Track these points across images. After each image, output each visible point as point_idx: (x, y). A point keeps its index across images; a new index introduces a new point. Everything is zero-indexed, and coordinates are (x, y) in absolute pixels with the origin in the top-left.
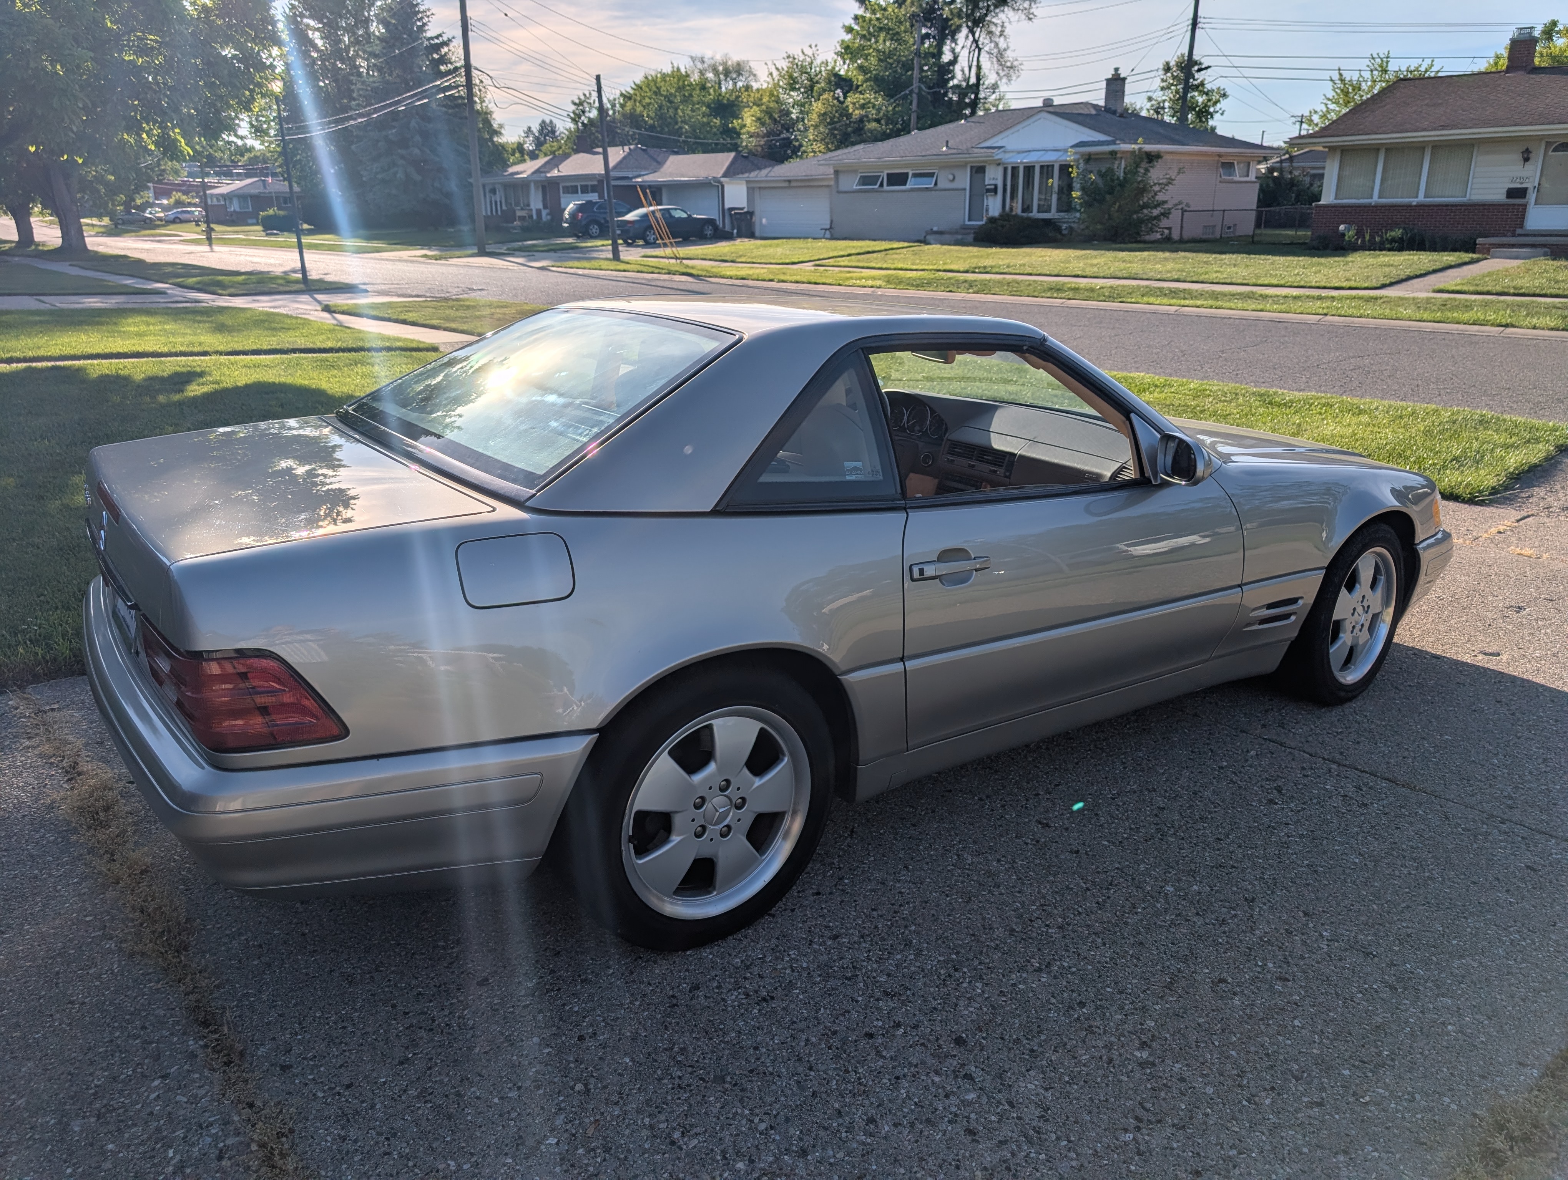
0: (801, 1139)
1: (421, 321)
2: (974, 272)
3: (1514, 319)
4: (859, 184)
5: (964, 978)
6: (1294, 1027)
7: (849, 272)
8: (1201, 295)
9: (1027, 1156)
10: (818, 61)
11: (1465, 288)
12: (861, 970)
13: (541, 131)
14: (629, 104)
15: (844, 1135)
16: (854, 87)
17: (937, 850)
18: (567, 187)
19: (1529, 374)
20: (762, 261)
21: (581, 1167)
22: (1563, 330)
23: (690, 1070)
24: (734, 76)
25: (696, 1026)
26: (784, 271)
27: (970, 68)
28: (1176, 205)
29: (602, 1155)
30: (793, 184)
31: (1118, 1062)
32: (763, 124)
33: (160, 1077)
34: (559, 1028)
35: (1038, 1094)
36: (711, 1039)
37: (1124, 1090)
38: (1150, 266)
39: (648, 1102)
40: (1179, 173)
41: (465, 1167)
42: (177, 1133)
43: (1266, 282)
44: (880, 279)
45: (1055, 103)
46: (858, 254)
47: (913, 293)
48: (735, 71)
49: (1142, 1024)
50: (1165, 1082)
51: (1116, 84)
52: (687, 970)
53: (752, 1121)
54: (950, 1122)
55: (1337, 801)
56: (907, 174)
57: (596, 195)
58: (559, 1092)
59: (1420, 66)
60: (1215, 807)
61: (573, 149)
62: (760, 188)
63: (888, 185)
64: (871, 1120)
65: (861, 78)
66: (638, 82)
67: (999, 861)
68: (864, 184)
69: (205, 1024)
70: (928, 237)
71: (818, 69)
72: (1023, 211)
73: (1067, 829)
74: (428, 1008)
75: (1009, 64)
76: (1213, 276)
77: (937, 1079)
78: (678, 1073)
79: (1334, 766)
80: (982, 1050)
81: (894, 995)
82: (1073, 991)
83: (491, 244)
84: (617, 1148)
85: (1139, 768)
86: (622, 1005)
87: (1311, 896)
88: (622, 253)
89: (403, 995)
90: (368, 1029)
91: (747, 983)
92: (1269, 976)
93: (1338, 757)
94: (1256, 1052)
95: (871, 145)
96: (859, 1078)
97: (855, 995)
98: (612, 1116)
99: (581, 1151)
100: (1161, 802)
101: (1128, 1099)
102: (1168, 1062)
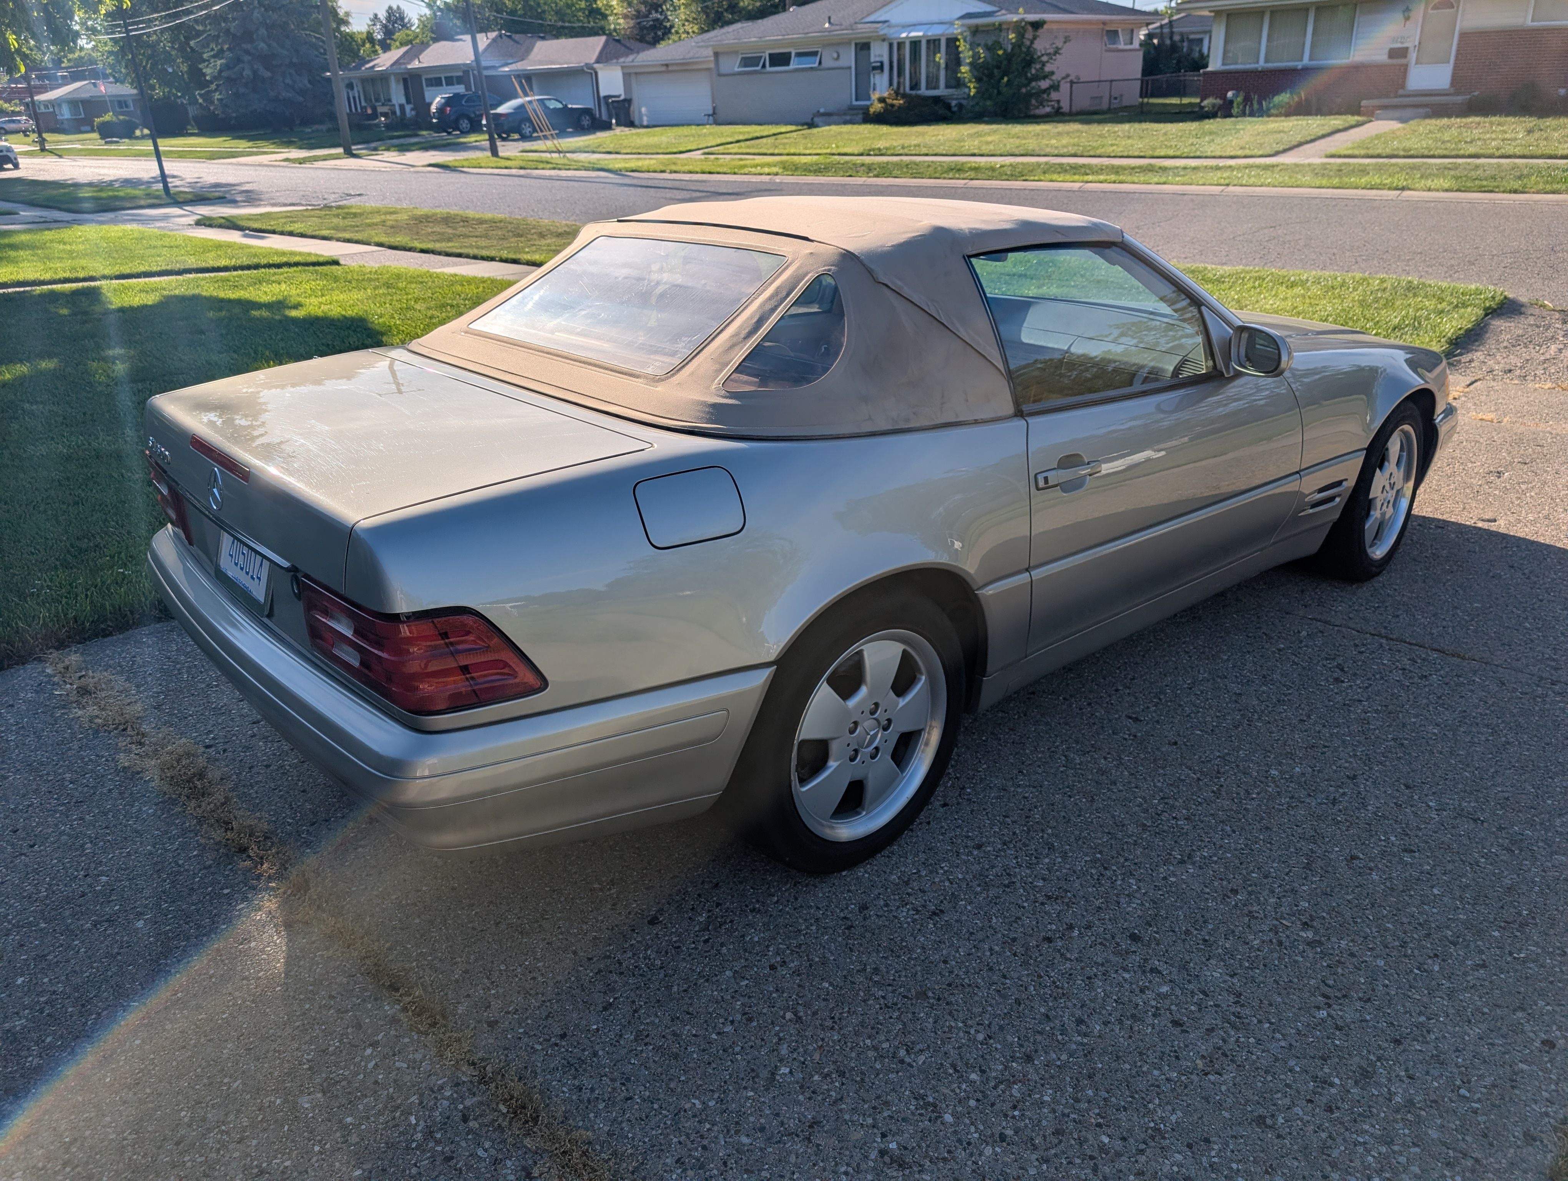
0: (1021, 1046)
1: (309, 233)
2: (869, 155)
3: (1410, 181)
4: (740, 66)
5: (1116, 876)
6: (1435, 896)
7: (741, 160)
8: (1101, 170)
9: (1237, 1041)
11: (1356, 152)
12: (1015, 876)
13: (388, 19)
15: (1060, 1037)
17: (1043, 752)
18: (431, 79)
19: (1436, 237)
20: (649, 151)
21: (823, 1093)
22: (1456, 191)
23: (890, 988)
25: (879, 945)
26: (675, 161)
28: (1064, 77)
29: (839, 1079)
30: (670, 68)
31: (1288, 944)
33: (371, 1045)
34: (747, 960)
35: (1225, 981)
36: (899, 957)
37: (1303, 970)
38: (1045, 142)
39: (862, 1024)
40: (1065, 42)
41: (712, 1103)
42: (412, 1099)
43: (1162, 154)
44: (775, 166)
46: (747, 140)
47: (811, 179)
49: (1296, 906)
50: (1337, 958)
52: (849, 891)
53: (969, 1033)
54: (1154, 1015)
55: (1397, 675)
56: (790, 53)
57: (462, 86)
58: (773, 1023)
60: (1288, 689)
61: (432, 39)
62: (634, 73)
63: (771, 66)
64: (1080, 1021)
67: (1105, 758)
68: (746, 66)
69: (394, 988)
70: (816, 119)
72: (912, 88)
73: (1158, 722)
74: (609, 950)
76: (1109, 150)
77: (1127, 976)
78: (880, 993)
79: (1384, 641)
80: (1158, 944)
81: (1057, 899)
82: (1221, 879)
83: (355, 144)
84: (850, 1071)
85: (1203, 656)
86: (800, 931)
87: (1406, 769)
88: (500, 149)
89: (580, 941)
90: (559, 978)
91: (912, 899)
92: (1396, 849)
93: (1383, 631)
94: (1409, 923)
95: (750, 24)
96: (1054, 982)
97: (1020, 902)
98: (833, 1041)
99: (816, 1078)
100: (1235, 688)
101: (1310, 977)
102: (1334, 939)
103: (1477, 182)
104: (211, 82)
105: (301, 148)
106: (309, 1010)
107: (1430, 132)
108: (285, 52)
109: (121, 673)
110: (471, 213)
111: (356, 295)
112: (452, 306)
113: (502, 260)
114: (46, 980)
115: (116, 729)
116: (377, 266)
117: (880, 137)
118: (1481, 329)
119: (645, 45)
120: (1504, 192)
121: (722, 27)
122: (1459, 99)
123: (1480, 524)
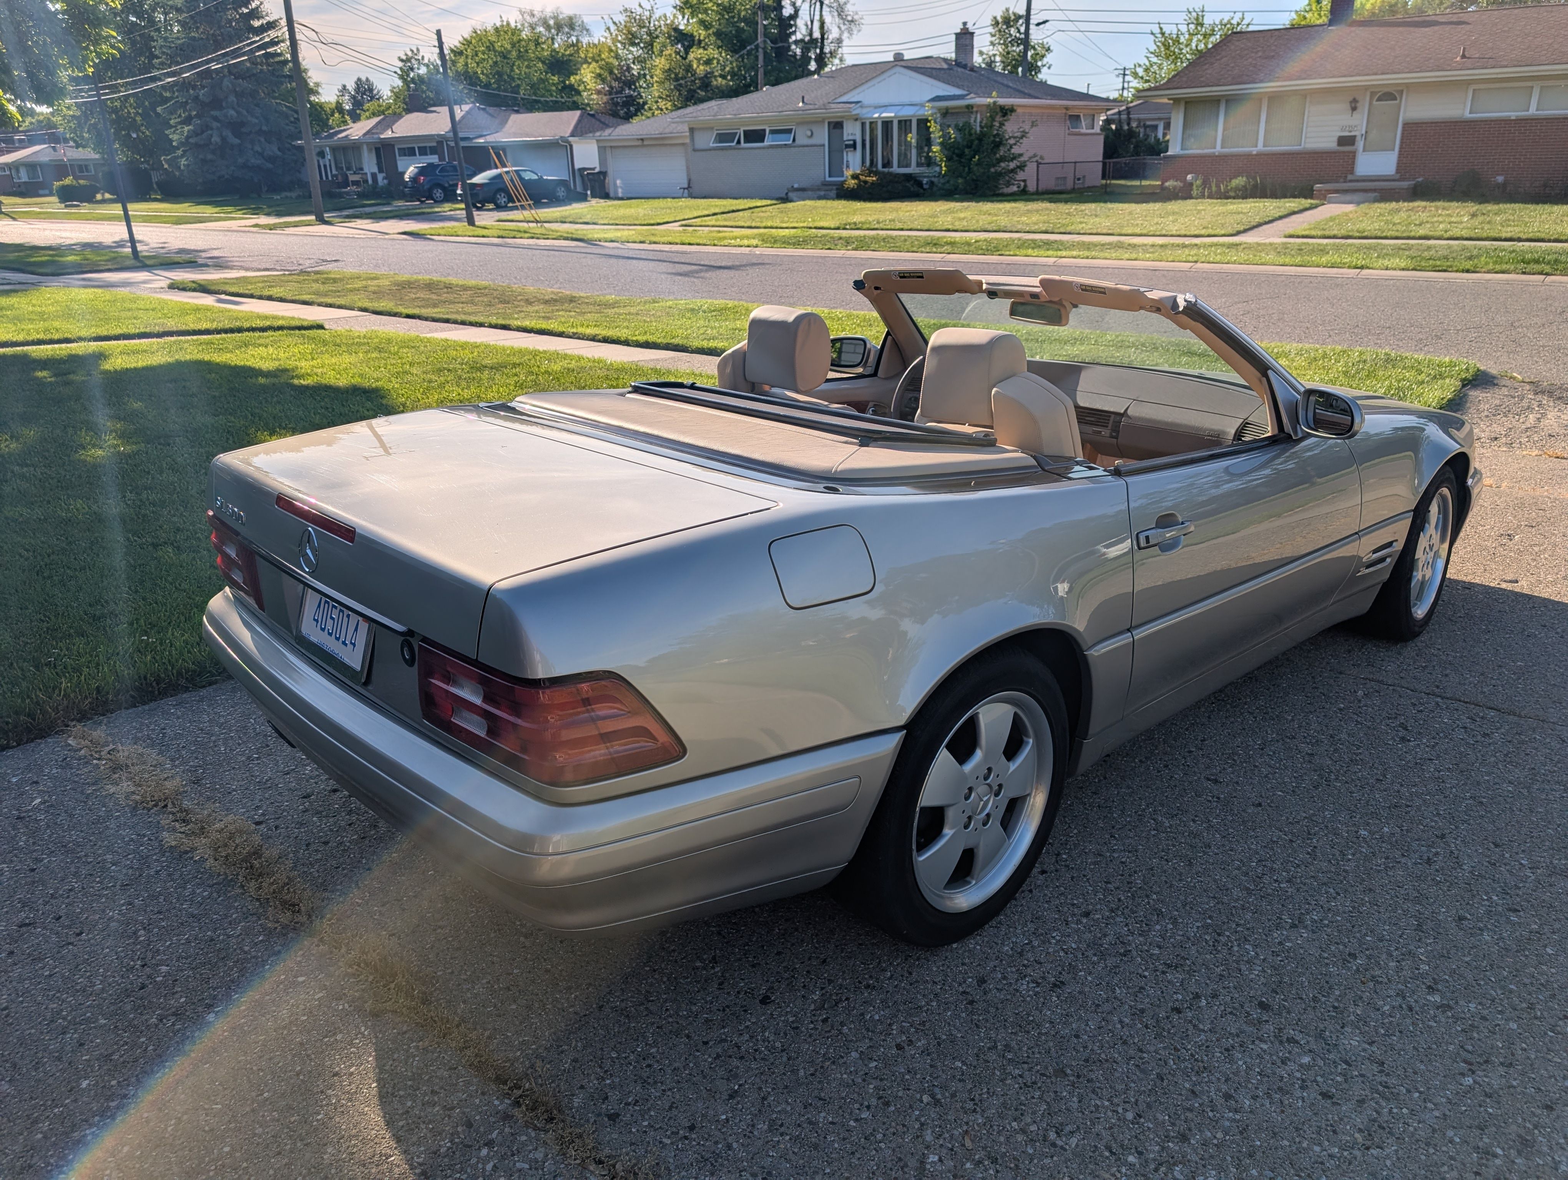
0: (1174, 1124)
1: (289, 297)
2: (845, 229)
3: (1368, 261)
4: (715, 141)
5: (1231, 942)
6: (1549, 955)
7: (719, 232)
8: (1072, 246)
9: (1391, 1112)
10: (657, 14)
11: (1313, 233)
12: (1130, 945)
13: (357, 90)
14: (462, 60)
15: (1211, 1114)
16: (696, 42)
17: (1131, 816)
18: (404, 149)
19: (1402, 313)
20: (626, 222)
22: (1412, 270)
23: (1026, 1066)
24: (567, 30)
25: (1005, 1021)
26: (653, 232)
27: (812, 22)
28: (1030, 158)
29: (992, 1166)
30: (646, 143)
31: (1418, 1009)
32: (603, 80)
33: (486, 1145)
34: (871, 1039)
35: (1364, 1050)
36: (1028, 1032)
37: (1439, 1036)
38: (1015, 219)
39: (1005, 1105)
40: (1032, 126)
43: (1130, 232)
44: (754, 238)
45: (905, 58)
46: (723, 213)
47: (790, 251)
48: (570, 24)
49: (1418, 969)
50: (1470, 1022)
51: (965, 38)
52: (963, 964)
53: (1118, 1112)
54: (1302, 1088)
55: (1460, 734)
56: (764, 130)
57: (436, 156)
58: (911, 1107)
59: (1232, 18)
60: (1358, 749)
61: (404, 110)
62: (611, 147)
63: (745, 142)
64: (1228, 1097)
65: (703, 33)
66: (466, 36)
67: (1194, 821)
68: (721, 142)
69: (501, 1080)
70: (790, 194)
71: (656, 23)
72: (884, 166)
73: (1237, 783)
74: (724, 1033)
75: (849, 18)
76: (1079, 227)
77: (1265, 1047)
78: (1017, 1071)
79: (1439, 699)
80: (1289, 1012)
81: (1176, 967)
82: (1338, 944)
83: (328, 211)
84: (1002, 1157)
85: (1267, 717)
86: (921, 1007)
87: (1491, 827)
88: (476, 218)
89: (691, 1023)
90: (676, 1065)
91: (1029, 971)
92: (1500, 909)
93: (1436, 690)
94: (1532, 983)
95: (724, 102)
96: (1192, 1055)
97: (1140, 971)
98: (978, 1125)
99: (968, 1165)
100: (1307, 749)
101: (1447, 1043)
102: (1462, 1003)
103: (1431, 262)
104: (178, 148)
105: (268, 214)
106: (412, 1107)
107: (1381, 214)
108: (257, 121)
109: (152, 746)
110: (454, 280)
111: (347, 359)
112: (449, 370)
113: (491, 326)
114: (114, 1083)
115: (156, 805)
116: (364, 330)
117: (855, 212)
118: (1461, 398)
119: (619, 120)
120: (1457, 271)
121: (695, 104)
122: (1405, 184)
123: (1504, 586)
